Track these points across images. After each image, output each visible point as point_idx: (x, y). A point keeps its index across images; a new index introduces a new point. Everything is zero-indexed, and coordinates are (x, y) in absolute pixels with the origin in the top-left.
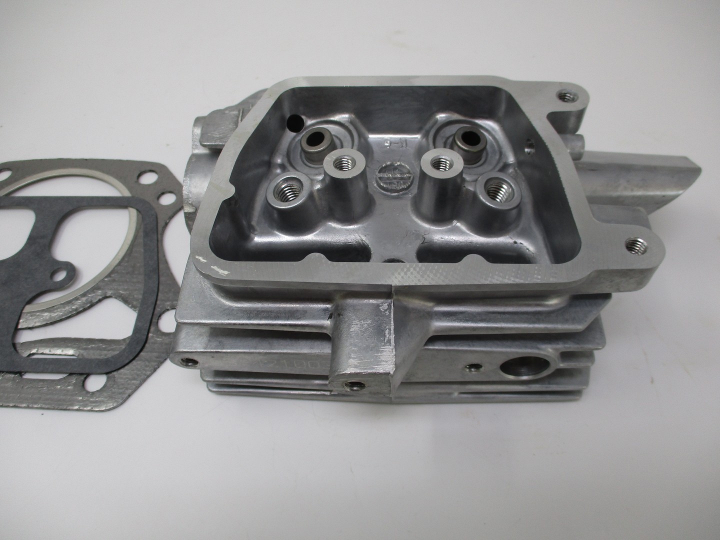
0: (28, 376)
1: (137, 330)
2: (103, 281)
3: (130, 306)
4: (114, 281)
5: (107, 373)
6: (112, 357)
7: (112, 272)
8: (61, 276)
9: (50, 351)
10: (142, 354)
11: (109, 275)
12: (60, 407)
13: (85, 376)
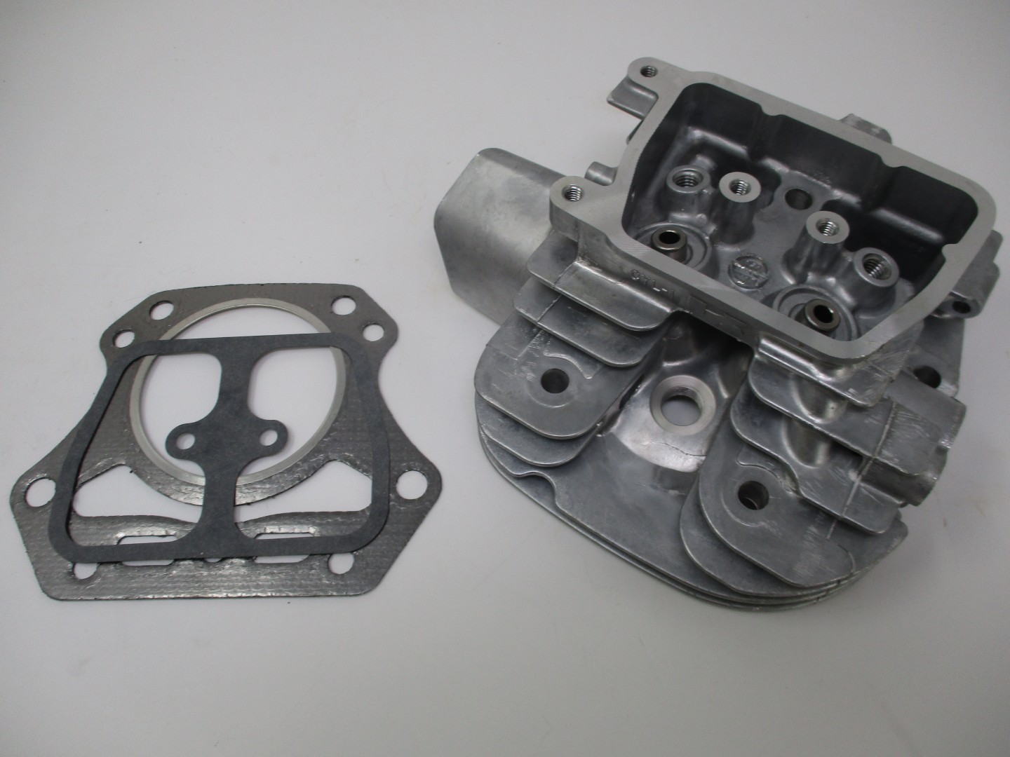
0: (260, 560)
1: (375, 498)
2: (321, 442)
3: (361, 470)
4: (335, 440)
5: (352, 552)
6: (355, 532)
7: (332, 430)
8: (270, 438)
9: (280, 530)
10: (387, 526)
11: (328, 435)
12: (310, 594)
13: (328, 556)
